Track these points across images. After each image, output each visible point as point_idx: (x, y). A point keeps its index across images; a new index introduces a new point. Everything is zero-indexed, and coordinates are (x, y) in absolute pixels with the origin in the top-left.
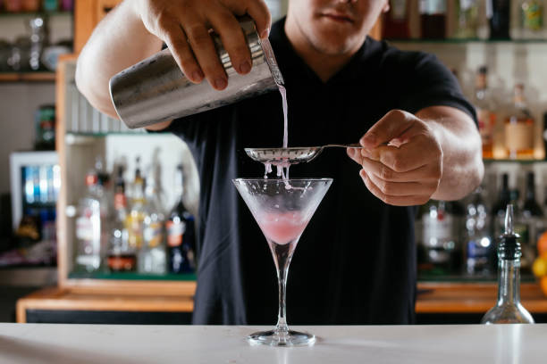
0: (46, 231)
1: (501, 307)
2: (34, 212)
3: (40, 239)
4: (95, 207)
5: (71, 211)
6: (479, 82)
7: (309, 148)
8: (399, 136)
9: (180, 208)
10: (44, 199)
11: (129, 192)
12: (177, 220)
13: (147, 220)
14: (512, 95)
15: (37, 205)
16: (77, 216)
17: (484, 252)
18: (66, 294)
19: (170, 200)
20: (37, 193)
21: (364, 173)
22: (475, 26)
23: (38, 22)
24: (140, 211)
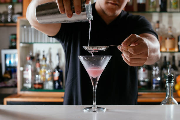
0: (13, 75)
1: (167, 99)
2: (9, 69)
3: (11, 78)
4: (30, 67)
5: (22, 69)
6: (157, 26)
7: (104, 46)
8: (134, 43)
9: (58, 68)
10: (13, 65)
11: (41, 63)
12: (57, 72)
13: (47, 72)
14: (167, 30)
15: (10, 67)
16: (24, 70)
17: (158, 82)
18: (20, 96)
19: (54, 65)
20: (10, 63)
21: (123, 55)
22: (155, 7)
23: (10, 6)
24: (45, 69)
